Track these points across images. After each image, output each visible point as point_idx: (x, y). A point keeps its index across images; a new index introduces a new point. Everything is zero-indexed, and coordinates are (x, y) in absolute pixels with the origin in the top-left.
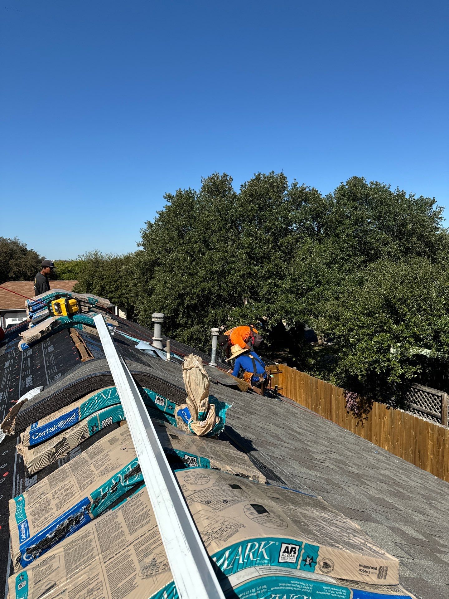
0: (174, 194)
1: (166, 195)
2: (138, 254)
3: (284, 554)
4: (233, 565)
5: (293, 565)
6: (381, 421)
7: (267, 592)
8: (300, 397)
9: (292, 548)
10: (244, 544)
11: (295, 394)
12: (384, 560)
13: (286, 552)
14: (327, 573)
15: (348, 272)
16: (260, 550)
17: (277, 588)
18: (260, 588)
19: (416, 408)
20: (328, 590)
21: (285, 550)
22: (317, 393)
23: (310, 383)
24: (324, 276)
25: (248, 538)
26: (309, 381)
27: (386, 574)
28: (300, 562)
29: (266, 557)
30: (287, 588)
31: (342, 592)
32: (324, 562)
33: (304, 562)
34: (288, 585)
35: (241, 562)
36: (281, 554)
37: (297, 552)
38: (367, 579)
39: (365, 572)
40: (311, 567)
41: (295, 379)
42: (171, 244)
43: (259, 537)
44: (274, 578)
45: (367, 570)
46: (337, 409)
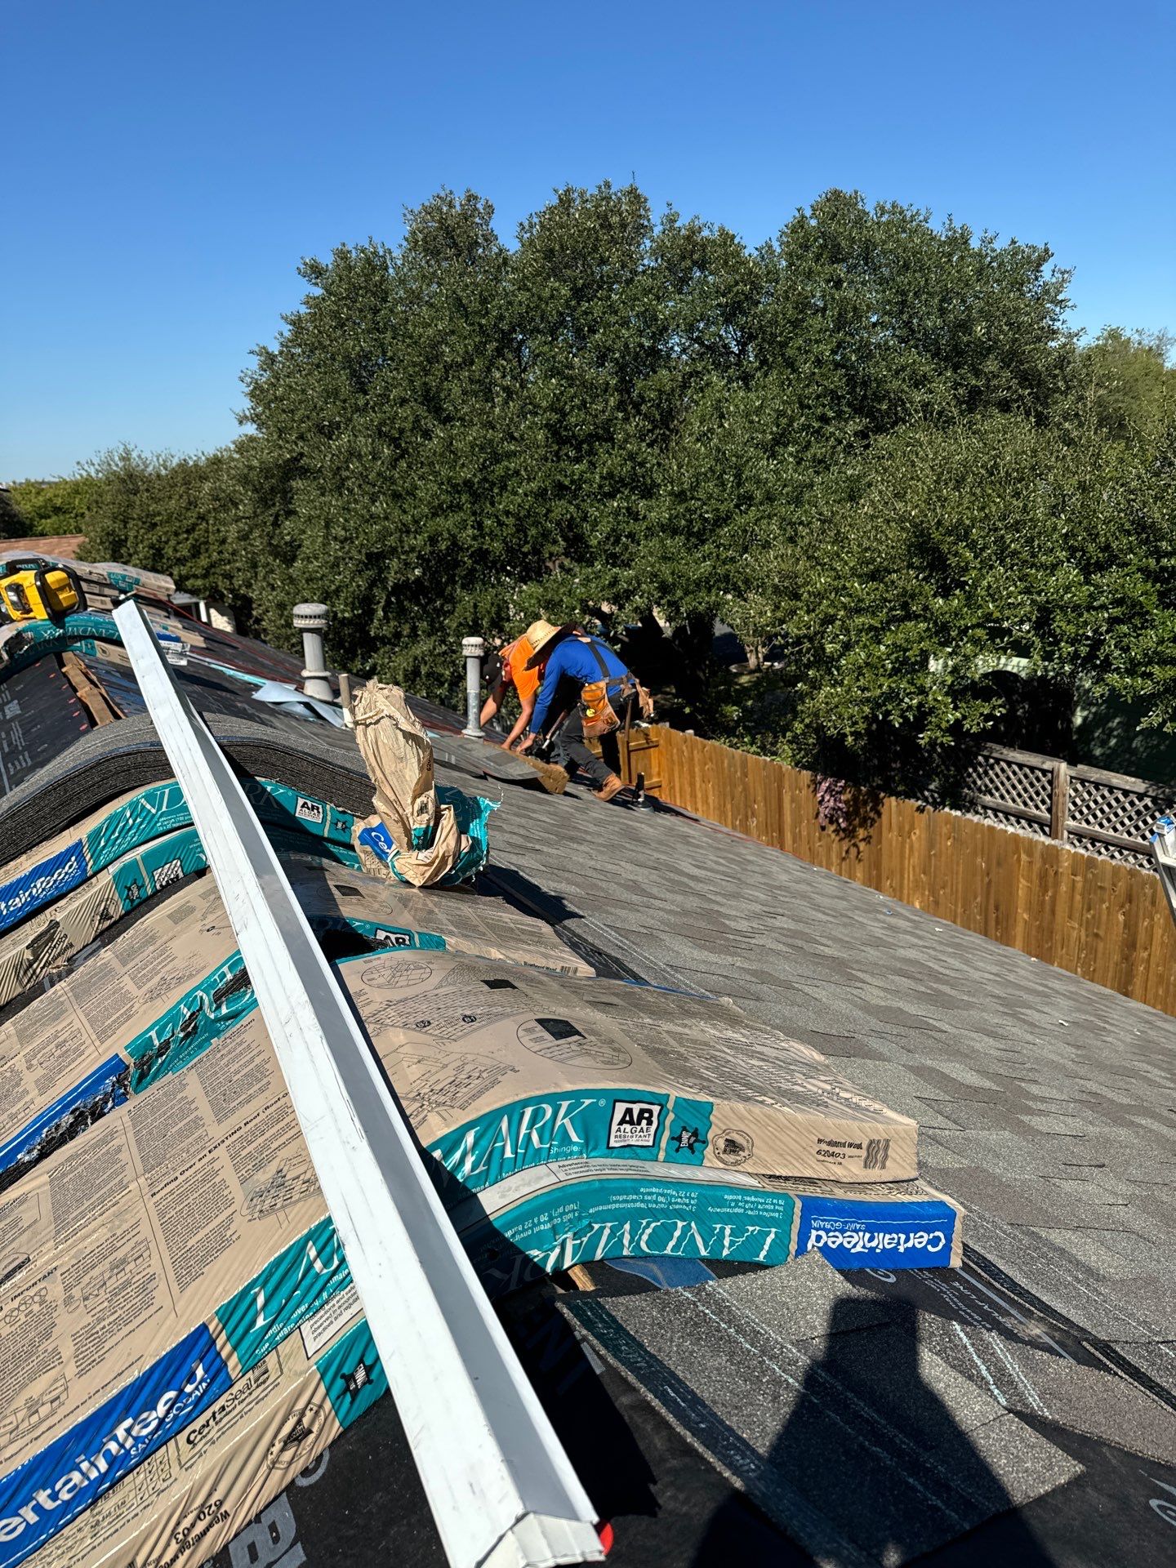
0: (327, 260)
1: (306, 264)
2: (242, 447)
3: (622, 1128)
4: (488, 1162)
5: (648, 1153)
6: (903, 843)
7: (580, 1218)
8: (706, 801)
9: (642, 1111)
10: (513, 1111)
11: (693, 795)
12: (879, 1125)
13: (627, 1122)
14: (736, 1163)
15: (821, 464)
16: (558, 1123)
17: (605, 1208)
18: (561, 1210)
19: (991, 804)
20: (737, 1201)
21: (625, 1116)
22: (745, 789)
23: (730, 766)
24: (758, 482)
25: (523, 1096)
26: (726, 762)
27: (886, 1157)
28: (663, 1144)
29: (575, 1138)
30: (631, 1205)
31: (772, 1204)
32: (727, 1140)
33: (676, 1144)
34: (634, 1197)
35: (509, 1154)
36: (615, 1127)
37: (655, 1119)
38: (839, 1172)
39: (833, 1155)
40: (693, 1152)
41: (692, 759)
42: (331, 412)
43: (553, 1090)
44: (597, 1184)
45: (837, 1150)
46: (797, 822)
